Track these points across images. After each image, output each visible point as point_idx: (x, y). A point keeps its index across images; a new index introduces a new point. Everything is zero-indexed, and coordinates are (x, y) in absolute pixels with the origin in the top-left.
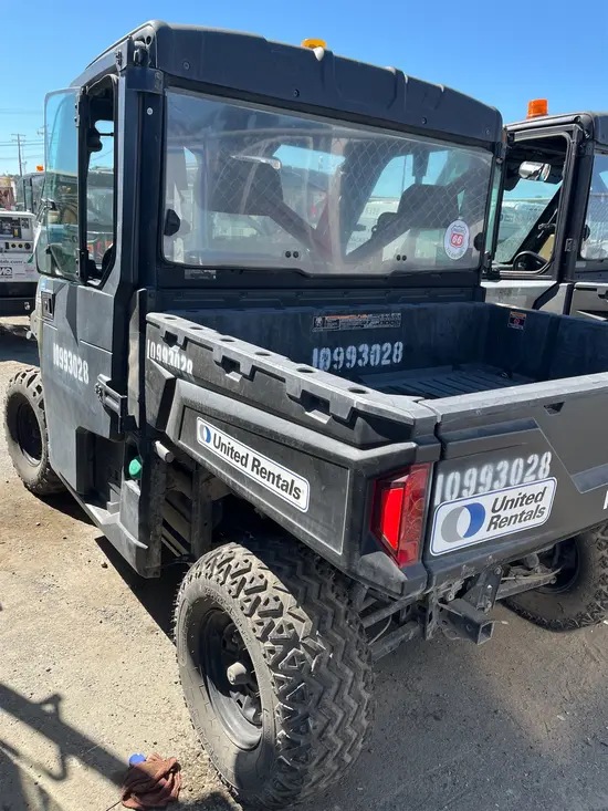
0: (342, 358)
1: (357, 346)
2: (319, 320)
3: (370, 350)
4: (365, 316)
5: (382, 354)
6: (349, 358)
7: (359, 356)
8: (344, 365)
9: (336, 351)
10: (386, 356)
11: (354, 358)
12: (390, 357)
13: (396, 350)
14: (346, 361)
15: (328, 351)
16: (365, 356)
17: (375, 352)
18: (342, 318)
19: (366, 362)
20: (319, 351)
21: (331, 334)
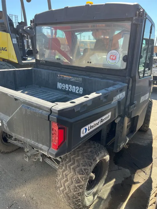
0: (64, 87)
1: (69, 85)
2: (59, 75)
3: (72, 87)
4: (70, 77)
5: (76, 89)
6: (66, 87)
7: (69, 88)
8: (65, 89)
9: (63, 84)
10: (77, 90)
11: (68, 88)
12: (79, 91)
13: (80, 90)
14: (65, 88)
15: (61, 84)
16: (71, 88)
17: (74, 88)
18: (65, 76)
19: (71, 90)
20: (59, 83)
21: (62, 79)
